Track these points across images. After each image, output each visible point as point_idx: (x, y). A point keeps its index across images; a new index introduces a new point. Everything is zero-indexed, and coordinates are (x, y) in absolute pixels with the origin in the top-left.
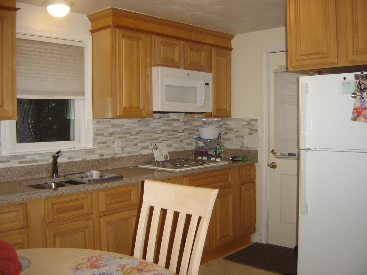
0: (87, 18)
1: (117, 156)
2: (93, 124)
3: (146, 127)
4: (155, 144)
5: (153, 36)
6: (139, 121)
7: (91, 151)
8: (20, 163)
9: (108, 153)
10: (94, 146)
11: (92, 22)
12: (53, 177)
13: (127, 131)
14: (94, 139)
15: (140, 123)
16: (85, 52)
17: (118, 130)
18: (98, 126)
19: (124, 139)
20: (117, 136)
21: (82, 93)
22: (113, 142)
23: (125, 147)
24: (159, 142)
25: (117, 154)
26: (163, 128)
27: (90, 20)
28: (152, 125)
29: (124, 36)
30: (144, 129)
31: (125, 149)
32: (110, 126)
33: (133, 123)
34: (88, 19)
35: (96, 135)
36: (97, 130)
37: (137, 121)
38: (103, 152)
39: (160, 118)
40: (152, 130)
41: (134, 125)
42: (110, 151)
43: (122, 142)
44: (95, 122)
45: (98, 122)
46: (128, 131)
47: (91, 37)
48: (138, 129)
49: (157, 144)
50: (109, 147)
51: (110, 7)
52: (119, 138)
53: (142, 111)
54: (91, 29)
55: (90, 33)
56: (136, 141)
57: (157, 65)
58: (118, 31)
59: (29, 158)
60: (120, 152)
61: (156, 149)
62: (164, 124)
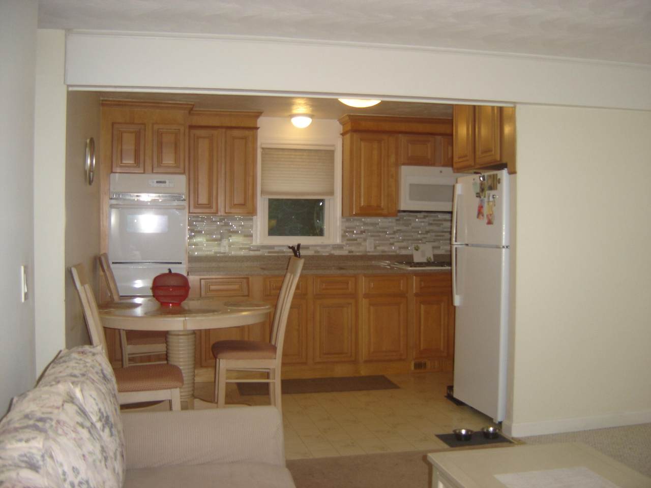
0: (338, 122)
1: (369, 254)
2: (342, 222)
3: (406, 226)
4: (416, 245)
5: (400, 135)
6: (397, 220)
7: (340, 247)
8: (269, 252)
9: (358, 250)
10: (342, 242)
11: (343, 125)
13: (381, 230)
14: (343, 236)
15: (398, 222)
16: (335, 154)
17: (371, 228)
18: (347, 224)
19: (378, 238)
20: (369, 234)
21: (331, 193)
22: (365, 240)
23: (379, 246)
24: (423, 243)
25: (369, 252)
26: (428, 228)
27: (341, 123)
28: (413, 224)
29: (361, 140)
30: (404, 228)
31: (378, 248)
32: (362, 224)
33: (389, 222)
34: (339, 124)
35: (345, 232)
36: (347, 228)
37: (394, 220)
38: (353, 248)
39: (425, 217)
40: (413, 230)
41: (391, 224)
42: (362, 249)
43: (375, 240)
44: (345, 220)
45: (348, 220)
46: (383, 230)
47: (341, 140)
48: (395, 228)
49: (419, 245)
50: (359, 244)
51: (346, 114)
52: (372, 236)
53: (382, 209)
54: (342, 132)
55: (341, 136)
56: (392, 241)
57: (404, 164)
58: (355, 136)
59: (276, 249)
60: (373, 249)
61: (417, 250)
62: (430, 224)
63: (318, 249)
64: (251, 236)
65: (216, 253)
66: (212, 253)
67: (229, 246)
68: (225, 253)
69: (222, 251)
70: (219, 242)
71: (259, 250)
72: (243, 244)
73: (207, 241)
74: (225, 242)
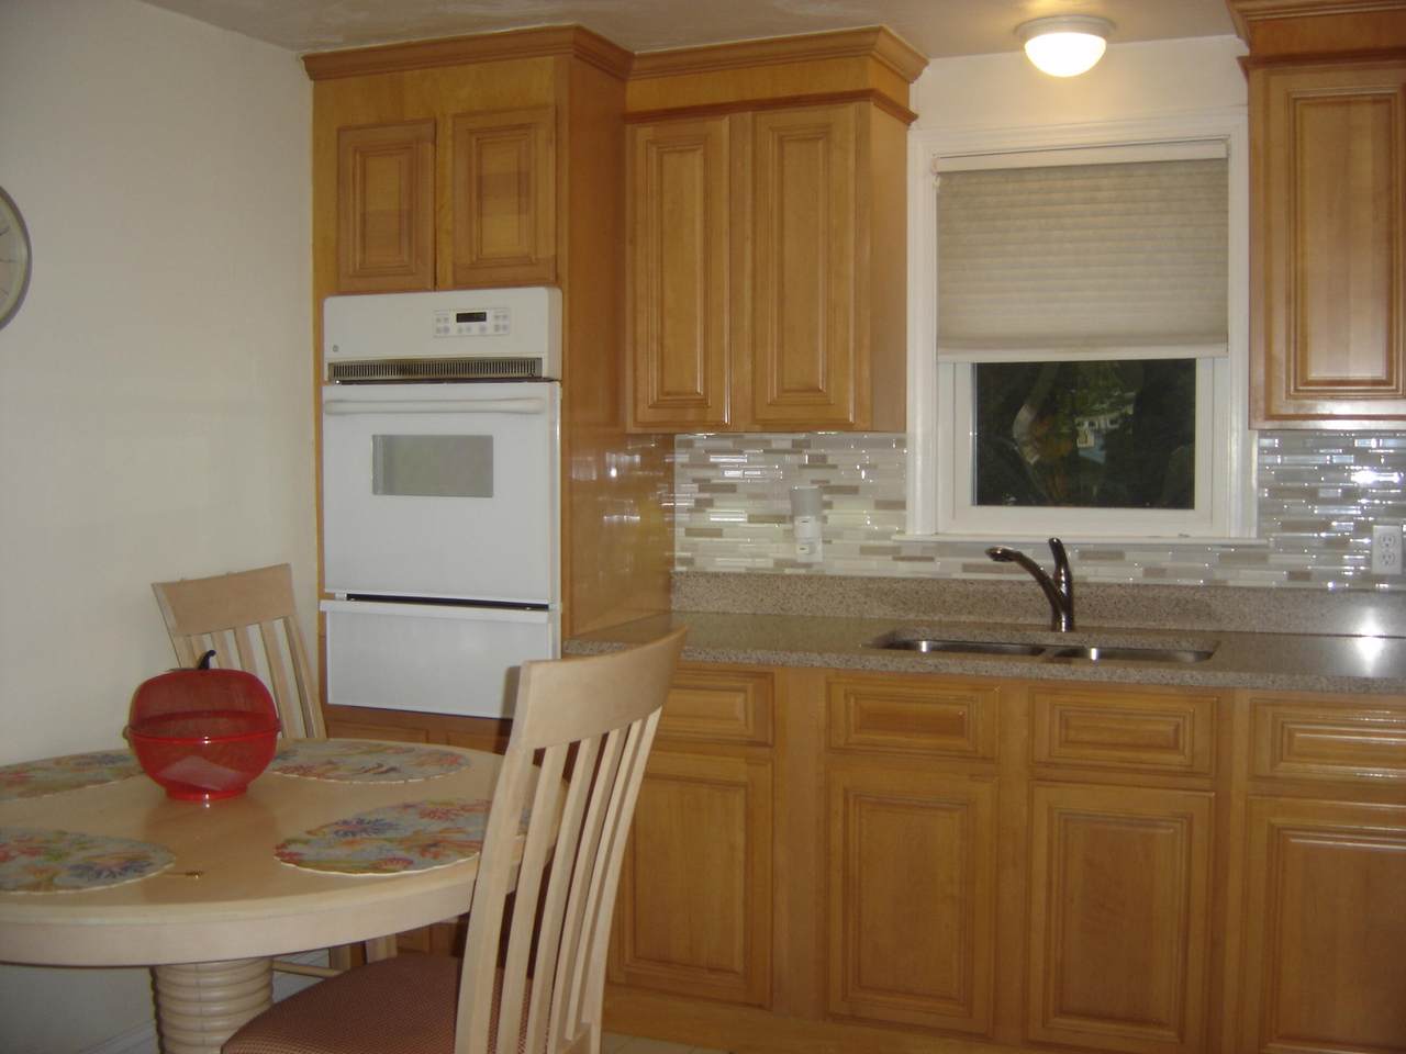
1: (1380, 586)
7: (1252, 555)
8: (966, 568)
9: (1330, 572)
10: (1261, 533)
12: (1055, 627)
20: (1386, 502)
21: (1219, 335)
22: (1363, 528)
25: (1382, 577)
32: (1352, 459)
35: (1275, 493)
36: (1282, 476)
38: (1310, 563)
44: (1274, 442)
50: (1339, 544)
60: (1398, 569)
63: (1165, 560)
64: (900, 505)
65: (780, 563)
66: (764, 564)
67: (824, 542)
68: (808, 565)
69: (802, 559)
70: (788, 526)
71: (931, 559)
72: (871, 535)
73: (752, 519)
74: (808, 527)
